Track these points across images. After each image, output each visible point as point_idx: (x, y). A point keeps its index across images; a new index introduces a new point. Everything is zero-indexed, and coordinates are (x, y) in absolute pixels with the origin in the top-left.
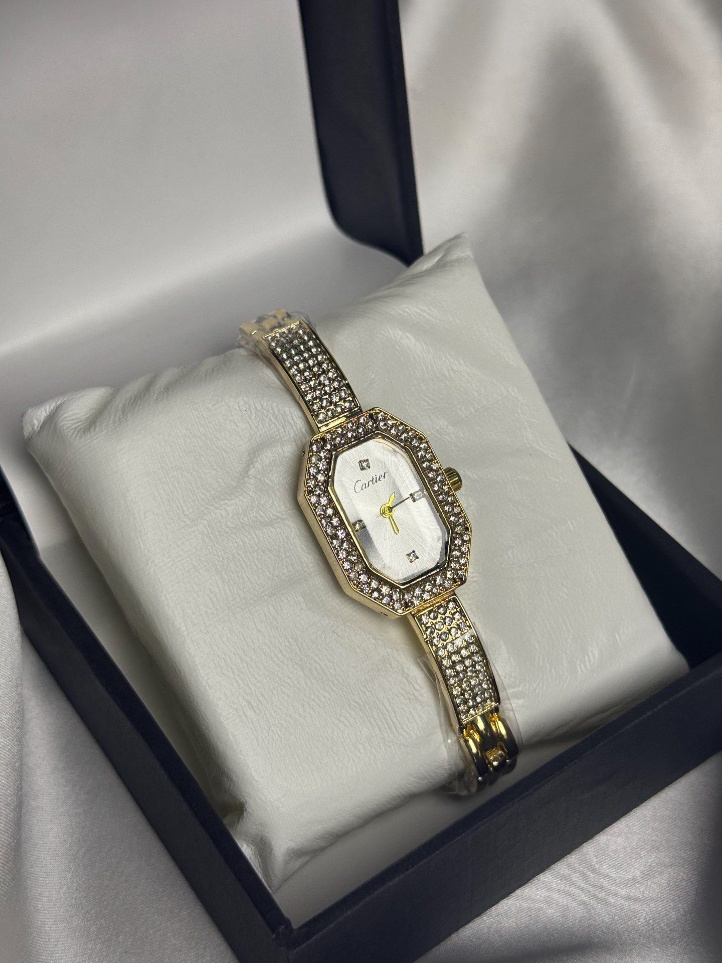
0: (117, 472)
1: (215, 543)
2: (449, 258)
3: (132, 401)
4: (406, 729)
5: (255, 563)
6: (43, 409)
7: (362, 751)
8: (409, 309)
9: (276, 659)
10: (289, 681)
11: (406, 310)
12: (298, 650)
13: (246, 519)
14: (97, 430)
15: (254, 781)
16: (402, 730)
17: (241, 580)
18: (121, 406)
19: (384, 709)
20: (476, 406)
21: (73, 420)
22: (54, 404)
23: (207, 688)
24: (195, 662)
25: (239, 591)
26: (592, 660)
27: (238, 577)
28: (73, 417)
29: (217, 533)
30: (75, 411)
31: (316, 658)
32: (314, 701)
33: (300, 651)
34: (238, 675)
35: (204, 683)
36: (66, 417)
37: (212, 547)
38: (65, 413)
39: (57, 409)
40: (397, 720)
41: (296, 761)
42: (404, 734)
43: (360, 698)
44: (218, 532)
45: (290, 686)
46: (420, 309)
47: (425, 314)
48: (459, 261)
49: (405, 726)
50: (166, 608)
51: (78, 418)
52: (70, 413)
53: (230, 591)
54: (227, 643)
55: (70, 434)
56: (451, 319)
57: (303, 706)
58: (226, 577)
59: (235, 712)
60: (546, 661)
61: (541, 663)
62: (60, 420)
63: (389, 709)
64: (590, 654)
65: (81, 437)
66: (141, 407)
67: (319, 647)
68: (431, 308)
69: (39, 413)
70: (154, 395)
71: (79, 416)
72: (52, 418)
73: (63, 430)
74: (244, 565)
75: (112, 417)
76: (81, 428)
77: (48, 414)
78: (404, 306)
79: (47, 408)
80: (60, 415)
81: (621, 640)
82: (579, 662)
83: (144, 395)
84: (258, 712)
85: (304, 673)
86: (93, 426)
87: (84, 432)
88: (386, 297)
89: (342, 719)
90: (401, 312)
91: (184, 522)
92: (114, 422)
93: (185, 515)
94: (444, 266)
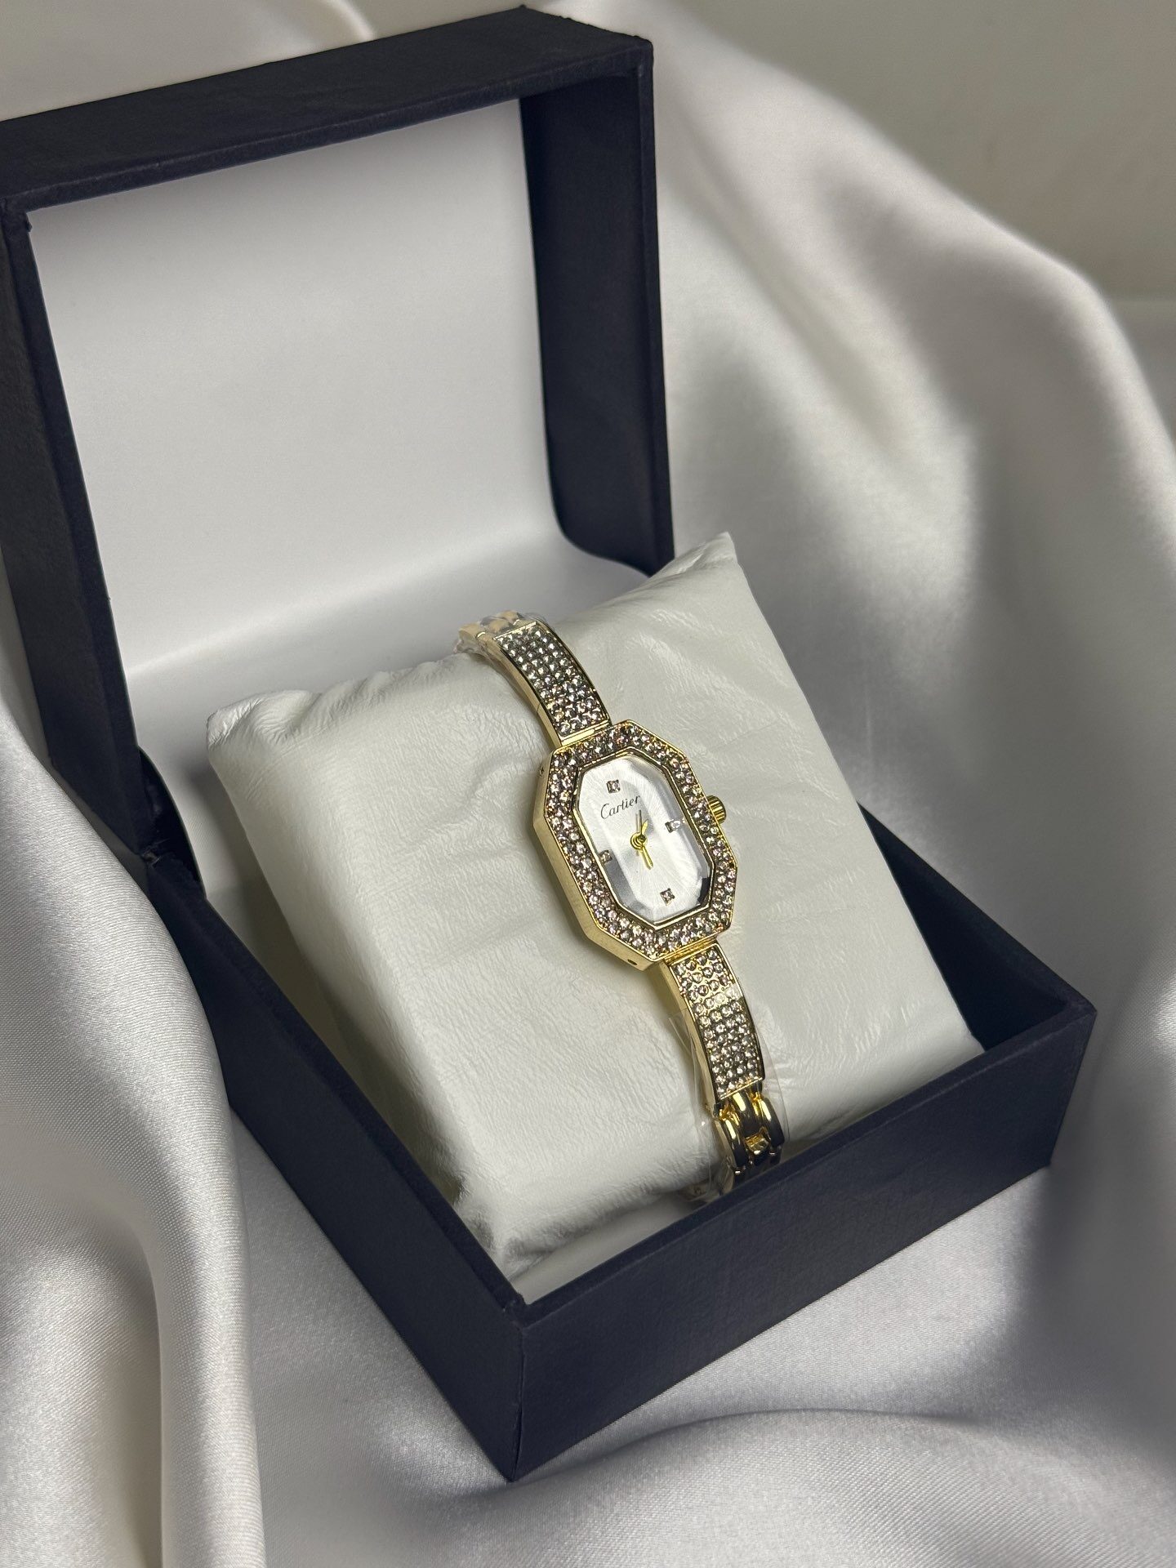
0: (324, 783)
1: (435, 873)
2: (710, 560)
3: (341, 704)
4: (653, 1103)
5: (480, 898)
6: (235, 711)
7: (601, 1127)
8: (664, 613)
9: (503, 1012)
10: (517, 1039)
11: (661, 615)
12: (528, 1004)
13: (471, 847)
14: (303, 734)
15: (474, 1154)
16: (648, 1105)
17: (464, 918)
18: (328, 709)
19: (628, 1079)
20: (741, 731)
21: (272, 724)
22: (248, 706)
23: (423, 1040)
24: (409, 1009)
25: (461, 930)
26: (873, 1037)
27: (461, 914)
28: (273, 720)
29: (438, 862)
30: (273, 714)
31: (550, 1014)
32: (545, 1062)
33: (531, 1003)
34: (459, 1028)
35: (419, 1035)
36: (263, 720)
37: (431, 877)
38: (261, 716)
39: (252, 711)
40: (643, 1093)
41: (524, 1134)
42: (651, 1110)
43: (600, 1064)
44: (439, 859)
45: (519, 1044)
46: (677, 616)
47: (683, 621)
48: (722, 563)
49: (652, 1101)
50: (377, 944)
51: (276, 723)
52: (268, 715)
53: (451, 929)
54: (447, 989)
55: (270, 738)
56: (713, 629)
57: (533, 1069)
58: (446, 912)
59: (455, 1071)
60: (819, 1034)
61: (813, 1036)
62: (256, 724)
63: (634, 1079)
64: (871, 1030)
65: (283, 742)
66: (353, 710)
67: (553, 1001)
68: (691, 615)
69: (230, 716)
70: (367, 698)
71: (277, 720)
72: (246, 721)
73: (261, 734)
74: (467, 899)
75: (319, 721)
76: (282, 734)
77: (240, 716)
78: (658, 610)
79: (240, 709)
80: (257, 717)
81: (907, 1016)
82: (857, 1039)
83: (355, 697)
84: (481, 1072)
85: (535, 1031)
86: (297, 731)
87: (286, 736)
88: (637, 599)
89: (579, 1087)
90: (655, 617)
91: (400, 845)
92: (322, 727)
93: (401, 838)
94: (705, 567)
